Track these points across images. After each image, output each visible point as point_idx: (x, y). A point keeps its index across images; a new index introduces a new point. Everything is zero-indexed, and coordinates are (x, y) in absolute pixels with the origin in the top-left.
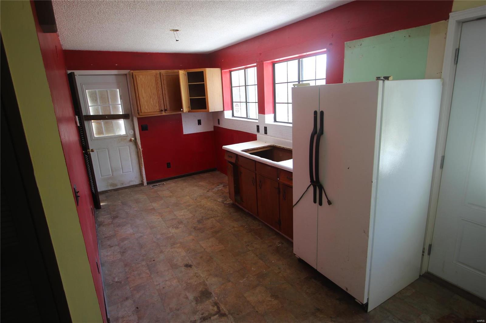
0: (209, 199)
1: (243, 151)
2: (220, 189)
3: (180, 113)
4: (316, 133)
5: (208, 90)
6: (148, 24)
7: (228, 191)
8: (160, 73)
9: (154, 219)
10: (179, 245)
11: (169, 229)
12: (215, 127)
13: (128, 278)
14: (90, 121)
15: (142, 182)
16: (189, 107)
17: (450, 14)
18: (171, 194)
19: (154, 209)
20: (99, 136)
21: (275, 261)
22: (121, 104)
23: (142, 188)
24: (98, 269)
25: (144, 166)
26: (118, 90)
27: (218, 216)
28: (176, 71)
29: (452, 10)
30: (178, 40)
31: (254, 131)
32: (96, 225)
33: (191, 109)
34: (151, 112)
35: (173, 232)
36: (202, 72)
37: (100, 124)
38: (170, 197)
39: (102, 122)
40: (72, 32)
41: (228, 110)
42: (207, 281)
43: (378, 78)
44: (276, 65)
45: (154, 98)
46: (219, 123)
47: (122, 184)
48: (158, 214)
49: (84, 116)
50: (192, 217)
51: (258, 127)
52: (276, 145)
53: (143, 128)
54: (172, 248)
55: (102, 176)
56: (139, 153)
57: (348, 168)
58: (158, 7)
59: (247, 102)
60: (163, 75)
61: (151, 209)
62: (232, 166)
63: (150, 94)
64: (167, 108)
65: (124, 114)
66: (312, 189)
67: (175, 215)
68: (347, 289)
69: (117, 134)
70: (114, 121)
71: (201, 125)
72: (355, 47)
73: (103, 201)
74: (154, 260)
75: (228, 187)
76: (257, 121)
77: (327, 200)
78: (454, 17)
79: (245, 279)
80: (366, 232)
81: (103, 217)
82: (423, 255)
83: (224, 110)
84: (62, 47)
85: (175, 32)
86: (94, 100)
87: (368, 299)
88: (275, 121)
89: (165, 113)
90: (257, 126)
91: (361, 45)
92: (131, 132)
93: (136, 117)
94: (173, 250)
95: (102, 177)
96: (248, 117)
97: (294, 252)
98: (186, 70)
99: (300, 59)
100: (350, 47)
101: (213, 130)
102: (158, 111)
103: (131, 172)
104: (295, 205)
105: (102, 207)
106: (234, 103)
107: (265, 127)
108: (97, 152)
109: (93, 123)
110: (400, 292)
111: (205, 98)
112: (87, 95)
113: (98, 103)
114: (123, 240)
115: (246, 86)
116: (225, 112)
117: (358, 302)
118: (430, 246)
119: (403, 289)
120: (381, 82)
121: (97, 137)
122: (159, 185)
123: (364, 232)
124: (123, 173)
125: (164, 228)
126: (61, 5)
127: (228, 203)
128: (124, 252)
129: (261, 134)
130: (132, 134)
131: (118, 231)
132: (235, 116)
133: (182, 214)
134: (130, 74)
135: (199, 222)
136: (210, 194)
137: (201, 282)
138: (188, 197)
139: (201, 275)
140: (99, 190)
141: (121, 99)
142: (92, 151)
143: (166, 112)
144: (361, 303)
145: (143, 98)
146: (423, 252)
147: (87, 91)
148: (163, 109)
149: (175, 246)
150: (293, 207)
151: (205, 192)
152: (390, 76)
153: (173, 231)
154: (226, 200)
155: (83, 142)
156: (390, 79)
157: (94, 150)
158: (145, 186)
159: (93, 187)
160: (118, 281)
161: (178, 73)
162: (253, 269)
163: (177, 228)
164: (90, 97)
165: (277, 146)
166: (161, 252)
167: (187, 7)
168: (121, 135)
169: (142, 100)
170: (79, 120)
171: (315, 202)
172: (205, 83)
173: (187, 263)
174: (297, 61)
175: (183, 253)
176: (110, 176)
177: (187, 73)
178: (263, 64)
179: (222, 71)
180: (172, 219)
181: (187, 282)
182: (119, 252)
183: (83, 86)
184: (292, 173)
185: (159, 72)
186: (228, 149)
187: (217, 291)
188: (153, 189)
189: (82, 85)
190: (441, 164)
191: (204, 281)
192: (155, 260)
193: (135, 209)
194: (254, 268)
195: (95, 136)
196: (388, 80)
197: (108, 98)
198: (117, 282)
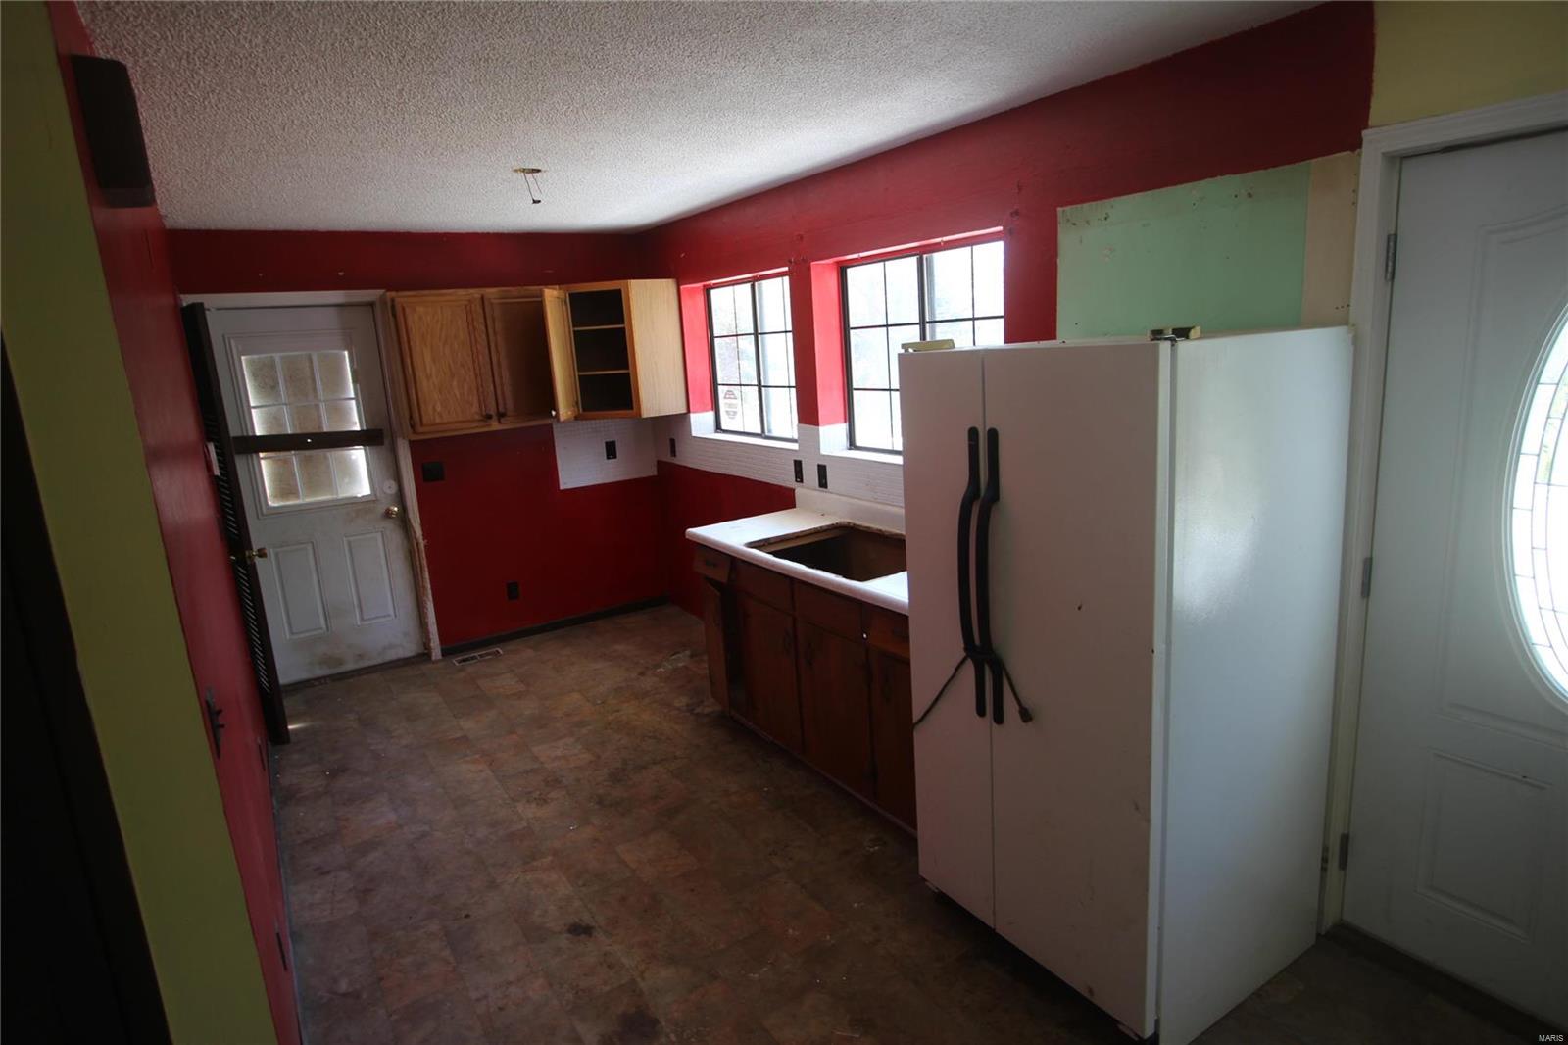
0: (647, 700)
1: (752, 545)
2: (680, 664)
3: (548, 421)
4: (979, 496)
5: (637, 348)
6: (442, 154)
7: (707, 671)
8: (482, 298)
9: (467, 771)
10: (550, 858)
11: (515, 807)
12: (660, 464)
13: (382, 979)
14: (254, 456)
15: (426, 649)
16: (577, 403)
17: (1365, 133)
18: (522, 687)
19: (465, 740)
20: (282, 503)
21: (863, 904)
22: (356, 399)
23: (426, 667)
24: (283, 957)
25: (430, 597)
26: (346, 353)
27: (676, 758)
28: (534, 288)
29: (1370, 123)
30: (539, 201)
31: (787, 479)
32: (275, 803)
33: (584, 410)
34: (456, 422)
35: (531, 815)
36: (619, 292)
37: (287, 462)
38: (520, 696)
39: (294, 457)
40: (196, 181)
41: (704, 410)
42: (643, 979)
43: (1157, 335)
44: (850, 272)
45: (465, 380)
46: (674, 453)
47: (360, 656)
48: (477, 756)
49: (235, 438)
50: (591, 762)
51: (798, 464)
52: (857, 522)
53: (425, 475)
54: (526, 871)
55: (292, 633)
56: (415, 556)
57: (1079, 608)
58: (476, 108)
59: (763, 384)
60: (492, 304)
61: (457, 739)
62: (719, 594)
63: (449, 365)
64: (505, 408)
65: (365, 428)
66: (969, 671)
67: (535, 758)
68: (1091, 991)
69: (342, 495)
70: (334, 455)
71: (615, 457)
72: (1088, 222)
73: (297, 718)
74: (467, 916)
75: (705, 657)
76: (795, 446)
77: (1018, 707)
78: (1377, 141)
79: (765, 969)
80: (1141, 807)
81: (300, 774)
82: (1324, 869)
83: (689, 411)
84: (162, 223)
85: (529, 176)
86: (268, 386)
87: (1157, 1022)
88: (852, 445)
89: (500, 422)
90: (795, 461)
91: (1106, 218)
92: (390, 488)
93: (404, 438)
94: (529, 877)
95: (295, 637)
96: (766, 431)
97: (921, 874)
98: (564, 286)
99: (925, 256)
100: (1074, 224)
101: (655, 473)
102: (477, 417)
103: (389, 615)
104: (920, 720)
105: (293, 738)
106: (720, 387)
107: (819, 466)
108: (277, 555)
109: (263, 462)
110: (1258, 994)
111: (628, 374)
112: (245, 373)
113: (280, 395)
114: (365, 848)
115: (756, 334)
116: (693, 417)
117: (1127, 1032)
118: (1345, 840)
119: (1269, 983)
120: (1165, 347)
121: (276, 505)
122: (481, 656)
123: (1137, 808)
124: (362, 619)
125: (500, 801)
126: (165, 105)
127: (707, 710)
128: (367, 891)
129: (808, 488)
130: (391, 495)
131: (347, 819)
132: (724, 427)
133: (560, 753)
134: (386, 303)
135: (616, 778)
136: (648, 683)
137: (623, 982)
138: (576, 696)
139: (625, 960)
140: (283, 680)
141: (355, 382)
142: (262, 554)
143: (502, 420)
144: (1136, 1035)
145: (429, 378)
146: (1325, 860)
147: (243, 358)
148: (493, 412)
149: (535, 863)
150: (914, 726)
151: (634, 675)
152: (1193, 328)
153: (529, 811)
154: (702, 702)
155: (231, 527)
156: (1192, 334)
157: (267, 551)
158: (437, 661)
159: (263, 674)
160: (350, 990)
161: (541, 295)
162: (790, 931)
163: (543, 801)
164: (255, 376)
165: (859, 526)
166: (492, 885)
167: (566, 107)
168: (356, 497)
169: (425, 385)
170: (217, 454)
171: (981, 711)
172: (626, 325)
173: (577, 920)
174: (913, 261)
175: (564, 889)
176: (321, 631)
177: (570, 295)
178: (809, 269)
179: (682, 287)
180: (527, 772)
181: (578, 986)
182: (350, 890)
183: (232, 342)
184: (907, 617)
185: (480, 296)
186: (705, 539)
187: (676, 1014)
188: (461, 670)
189: (229, 338)
190: (1363, 584)
191: (633, 981)
192: (471, 913)
193: (404, 742)
194: (793, 929)
195: (270, 503)
196: (1187, 338)
197: (314, 380)
198: (345, 995)
